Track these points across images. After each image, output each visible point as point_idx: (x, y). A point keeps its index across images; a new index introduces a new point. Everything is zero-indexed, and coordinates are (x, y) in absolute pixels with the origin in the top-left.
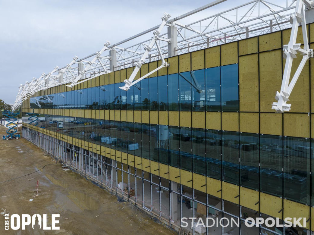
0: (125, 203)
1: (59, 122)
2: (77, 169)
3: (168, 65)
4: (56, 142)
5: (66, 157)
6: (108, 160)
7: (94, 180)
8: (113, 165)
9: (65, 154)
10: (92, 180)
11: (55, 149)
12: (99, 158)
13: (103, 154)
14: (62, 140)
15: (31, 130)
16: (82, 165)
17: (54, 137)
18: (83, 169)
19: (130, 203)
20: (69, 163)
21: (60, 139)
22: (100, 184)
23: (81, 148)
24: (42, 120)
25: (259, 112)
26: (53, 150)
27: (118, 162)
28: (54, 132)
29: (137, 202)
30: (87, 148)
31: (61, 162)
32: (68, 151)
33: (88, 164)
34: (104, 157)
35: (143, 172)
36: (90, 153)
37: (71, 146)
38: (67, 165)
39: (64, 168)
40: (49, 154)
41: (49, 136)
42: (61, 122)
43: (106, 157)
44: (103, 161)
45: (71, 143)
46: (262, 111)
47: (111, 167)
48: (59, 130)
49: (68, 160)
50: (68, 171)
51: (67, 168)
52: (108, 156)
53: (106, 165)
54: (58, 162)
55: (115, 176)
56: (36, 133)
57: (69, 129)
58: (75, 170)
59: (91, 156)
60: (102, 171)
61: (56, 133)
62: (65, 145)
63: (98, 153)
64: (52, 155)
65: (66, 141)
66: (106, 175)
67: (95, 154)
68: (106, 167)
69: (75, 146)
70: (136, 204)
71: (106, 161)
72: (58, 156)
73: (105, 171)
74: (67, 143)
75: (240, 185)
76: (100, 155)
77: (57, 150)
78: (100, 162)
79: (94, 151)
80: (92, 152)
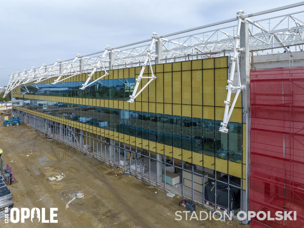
0: (87, 156)
1: (44, 105)
2: (58, 139)
3: (109, 74)
4: (43, 120)
5: (51, 132)
6: (78, 130)
7: (70, 145)
8: (81, 133)
9: (50, 129)
10: (68, 145)
11: (42, 126)
12: (73, 130)
13: (75, 127)
14: (47, 118)
15: (21, 112)
16: (61, 136)
17: (41, 116)
18: (62, 139)
19: (91, 156)
20: (52, 135)
21: (45, 118)
22: (73, 147)
23: (61, 124)
24: (27, 103)
25: (142, 102)
26: (40, 127)
27: (84, 131)
28: (41, 113)
29: (94, 154)
30: (65, 124)
31: (46, 135)
32: (52, 127)
33: (66, 135)
34: (76, 129)
35: (97, 136)
36: (67, 127)
37: (54, 122)
38: (51, 137)
39: (49, 139)
40: (37, 130)
41: (37, 116)
42: (45, 105)
43: (77, 129)
44: (75, 131)
45: (54, 120)
46: (142, 101)
47: (80, 135)
48: (44, 112)
49: (51, 134)
50: (51, 141)
51: (51, 139)
52: (78, 128)
53: (77, 134)
54: (44, 135)
55: (82, 140)
56: (25, 114)
57: (53, 111)
58: (57, 140)
59: (67, 129)
60: (75, 138)
61: (42, 114)
62: (49, 122)
63: (72, 126)
64: (39, 130)
65: (50, 119)
66: (77, 140)
67: (70, 127)
68: (77, 135)
69: (57, 123)
70: (93, 156)
71: (77, 131)
72: (44, 131)
73: (76, 137)
74: (51, 121)
75: (135, 137)
76: (74, 128)
77: (43, 128)
78: (74, 132)
79: (70, 125)
80: (68, 126)
